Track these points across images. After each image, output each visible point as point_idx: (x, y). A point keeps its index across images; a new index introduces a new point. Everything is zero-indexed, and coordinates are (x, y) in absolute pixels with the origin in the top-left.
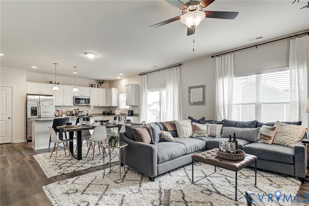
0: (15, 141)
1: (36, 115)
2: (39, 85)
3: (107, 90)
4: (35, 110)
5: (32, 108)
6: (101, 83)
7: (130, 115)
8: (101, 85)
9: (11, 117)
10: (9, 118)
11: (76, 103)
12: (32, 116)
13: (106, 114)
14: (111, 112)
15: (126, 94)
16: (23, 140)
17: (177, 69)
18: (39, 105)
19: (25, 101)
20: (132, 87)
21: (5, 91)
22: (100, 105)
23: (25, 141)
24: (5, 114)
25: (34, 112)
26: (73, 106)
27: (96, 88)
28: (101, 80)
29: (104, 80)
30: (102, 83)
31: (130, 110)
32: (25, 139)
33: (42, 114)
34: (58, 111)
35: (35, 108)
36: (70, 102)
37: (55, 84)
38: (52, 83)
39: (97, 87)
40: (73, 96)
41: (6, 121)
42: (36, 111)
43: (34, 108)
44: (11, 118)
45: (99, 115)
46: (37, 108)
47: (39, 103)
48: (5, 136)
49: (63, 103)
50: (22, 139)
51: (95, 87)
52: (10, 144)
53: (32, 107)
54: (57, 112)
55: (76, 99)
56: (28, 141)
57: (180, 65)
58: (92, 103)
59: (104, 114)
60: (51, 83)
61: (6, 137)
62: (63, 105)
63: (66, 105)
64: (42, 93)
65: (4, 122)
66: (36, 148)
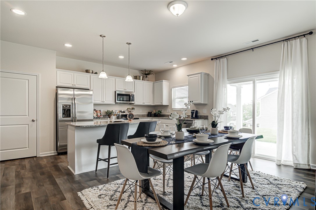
0: (41, 154)
1: (70, 116)
2: (73, 74)
3: (155, 84)
4: (68, 110)
5: (65, 107)
6: (146, 74)
7: (194, 116)
8: (146, 77)
9: (35, 119)
10: (33, 121)
11: (118, 100)
12: (64, 117)
13: (153, 115)
14: (161, 113)
15: (189, 88)
16: (52, 152)
17: (301, 43)
18: (73, 102)
19: (55, 96)
20: (200, 77)
21: (27, 81)
22: (146, 104)
23: (54, 153)
24: (27, 115)
25: (67, 112)
26: (114, 104)
27: (141, 80)
28: (147, 71)
29: (151, 71)
30: (148, 74)
31: (194, 110)
32: (54, 150)
33: (77, 114)
34: (96, 111)
35: (68, 106)
36: (110, 99)
37: (92, 73)
38: (89, 73)
39: (143, 80)
40: (114, 90)
41: (28, 124)
42: (70, 110)
43: (66, 106)
44: (36, 121)
45: (143, 116)
46: (71, 106)
47: (73, 100)
48: (27, 147)
49: (102, 101)
50: (50, 151)
51: (139, 79)
52: (35, 159)
53: (64, 105)
54: (95, 113)
55: (119, 95)
56: (59, 154)
57: (311, 33)
58: (138, 101)
59: (150, 115)
60: (87, 71)
61: (29, 148)
62: (102, 103)
63: (106, 102)
64: (77, 86)
65: (26, 127)
66: (76, 172)
